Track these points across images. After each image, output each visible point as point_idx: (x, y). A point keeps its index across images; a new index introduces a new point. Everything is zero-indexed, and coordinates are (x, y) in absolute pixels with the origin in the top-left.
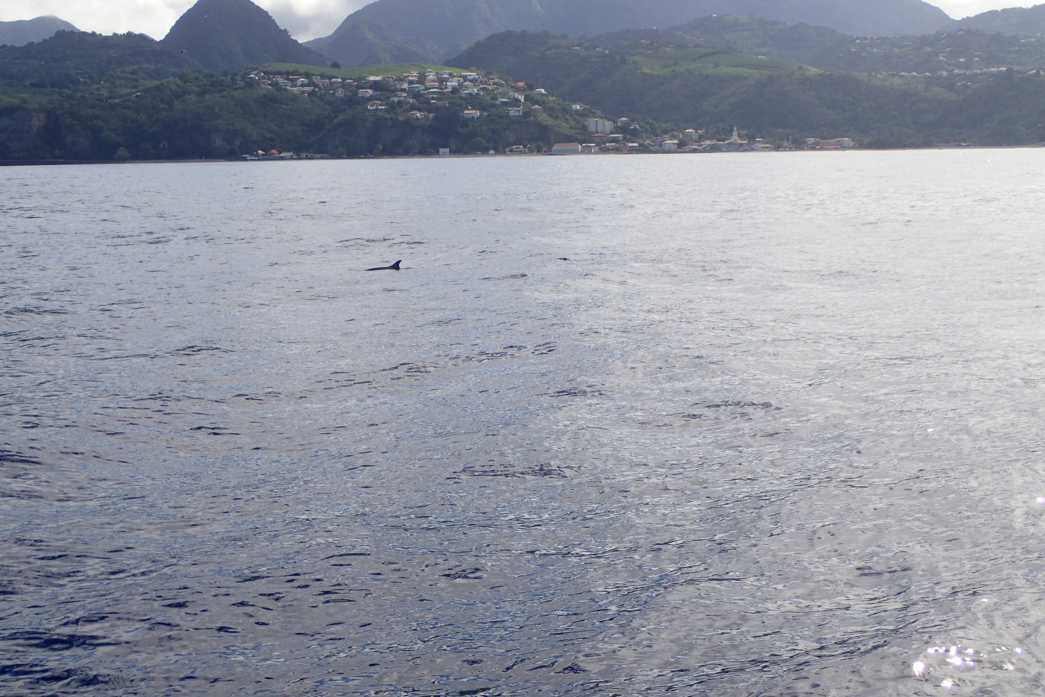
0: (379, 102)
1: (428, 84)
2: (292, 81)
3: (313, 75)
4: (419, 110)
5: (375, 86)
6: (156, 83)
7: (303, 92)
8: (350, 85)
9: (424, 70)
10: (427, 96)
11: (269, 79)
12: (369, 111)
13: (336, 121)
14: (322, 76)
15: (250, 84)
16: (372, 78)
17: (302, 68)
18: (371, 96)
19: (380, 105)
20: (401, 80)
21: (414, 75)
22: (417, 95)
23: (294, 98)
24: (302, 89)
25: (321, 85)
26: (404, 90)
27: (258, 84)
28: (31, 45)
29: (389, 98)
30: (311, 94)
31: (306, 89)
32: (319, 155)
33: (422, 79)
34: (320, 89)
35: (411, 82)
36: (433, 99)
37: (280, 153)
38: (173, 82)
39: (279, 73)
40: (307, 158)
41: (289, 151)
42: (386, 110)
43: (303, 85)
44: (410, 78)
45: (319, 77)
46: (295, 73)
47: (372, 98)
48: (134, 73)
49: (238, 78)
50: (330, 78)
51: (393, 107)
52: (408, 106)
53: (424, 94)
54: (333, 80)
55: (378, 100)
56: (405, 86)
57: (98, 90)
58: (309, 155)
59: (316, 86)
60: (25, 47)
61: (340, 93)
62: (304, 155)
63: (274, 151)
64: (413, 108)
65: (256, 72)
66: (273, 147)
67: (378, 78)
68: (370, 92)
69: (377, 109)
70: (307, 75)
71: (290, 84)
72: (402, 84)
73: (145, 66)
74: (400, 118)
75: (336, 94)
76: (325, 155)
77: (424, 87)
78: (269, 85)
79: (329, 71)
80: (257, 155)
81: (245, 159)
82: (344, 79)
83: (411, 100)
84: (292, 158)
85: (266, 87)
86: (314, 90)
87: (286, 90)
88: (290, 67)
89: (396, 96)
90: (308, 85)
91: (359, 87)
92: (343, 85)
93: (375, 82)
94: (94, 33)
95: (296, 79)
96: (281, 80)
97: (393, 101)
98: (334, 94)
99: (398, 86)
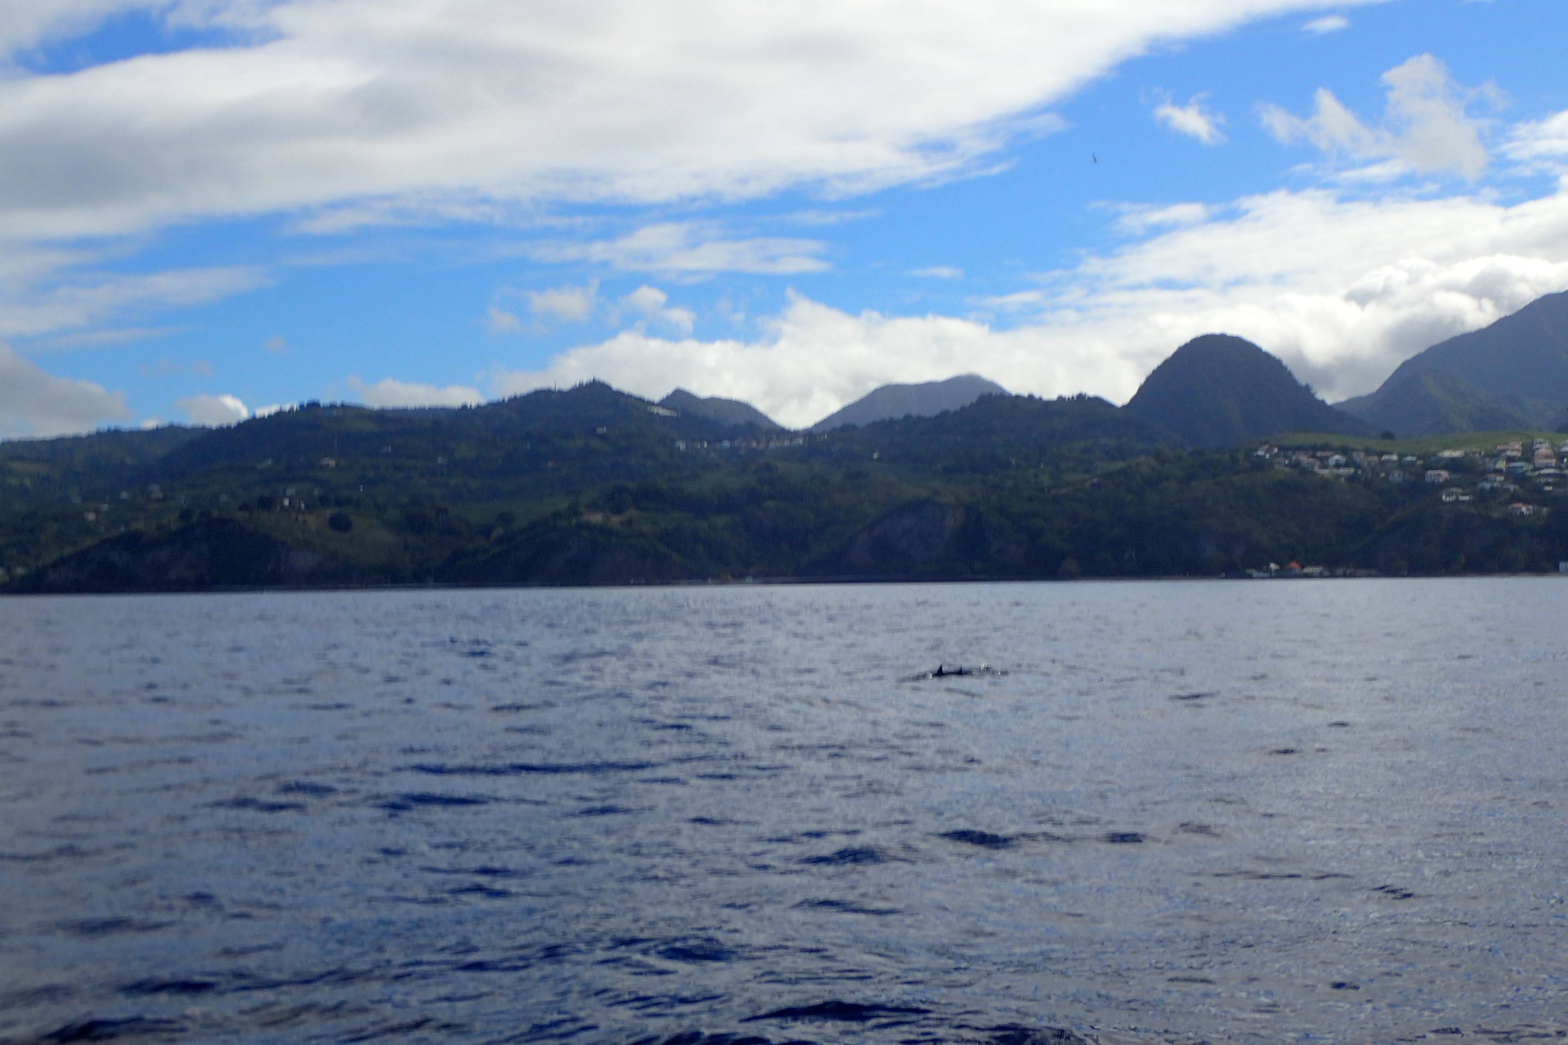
0: (1459, 491)
1: (1539, 462)
2: (1321, 459)
3: (1353, 450)
4: (1526, 502)
5: (1452, 465)
6: (1120, 465)
7: (1339, 476)
8: (1412, 464)
9: (1530, 441)
10: (1538, 481)
11: (1286, 457)
12: (1446, 503)
13: (1392, 518)
14: (1368, 452)
15: (1260, 465)
16: (1447, 454)
17: (1336, 441)
18: (1446, 481)
19: (1463, 495)
20: (1495, 456)
21: (1515, 448)
22: (1520, 479)
23: (1326, 485)
24: (1335, 471)
25: (1365, 464)
26: (1499, 472)
27: (1271, 465)
28: (944, 414)
29: (1475, 484)
30: (1351, 479)
31: (1343, 471)
32: (1364, 572)
33: (1528, 454)
34: (1364, 471)
35: (1510, 459)
36: (1548, 484)
37: (1303, 567)
38: (1144, 463)
39: (1300, 448)
40: (1345, 576)
41: (1317, 564)
42: (1469, 503)
43: (1338, 465)
44: (1509, 453)
45: (1362, 455)
46: (1326, 447)
47: (1447, 484)
48: (1086, 451)
49: (1241, 456)
50: (1380, 454)
51: (1482, 497)
52: (1508, 496)
53: (1531, 477)
54: (1385, 457)
55: (1458, 486)
56: (1501, 465)
57: (1036, 476)
58: (1349, 571)
59: (1358, 466)
60: (937, 417)
61: (1397, 476)
62: (1340, 571)
63: (1294, 565)
64: (1515, 498)
65: (1266, 447)
66: (1292, 558)
67: (1457, 454)
68: (1444, 474)
69: (1457, 501)
70: (1344, 451)
71: (1318, 463)
72: (1495, 464)
73: (1103, 441)
74: (1495, 515)
75: (1391, 478)
76: (1373, 572)
77: (1531, 467)
78: (1286, 466)
79: (1378, 444)
80: (1268, 570)
81: (1250, 577)
82: (1401, 456)
83: (1512, 487)
84: (1321, 576)
85: (1282, 468)
86: (1356, 473)
87: (1313, 473)
88: (1318, 439)
89: (1487, 480)
90: (1347, 465)
91: (1427, 467)
92: (1401, 465)
93: (1453, 460)
94: (1031, 397)
95: (1327, 458)
96: (1304, 459)
97: (1483, 489)
98: (1387, 477)
99: (1490, 465)
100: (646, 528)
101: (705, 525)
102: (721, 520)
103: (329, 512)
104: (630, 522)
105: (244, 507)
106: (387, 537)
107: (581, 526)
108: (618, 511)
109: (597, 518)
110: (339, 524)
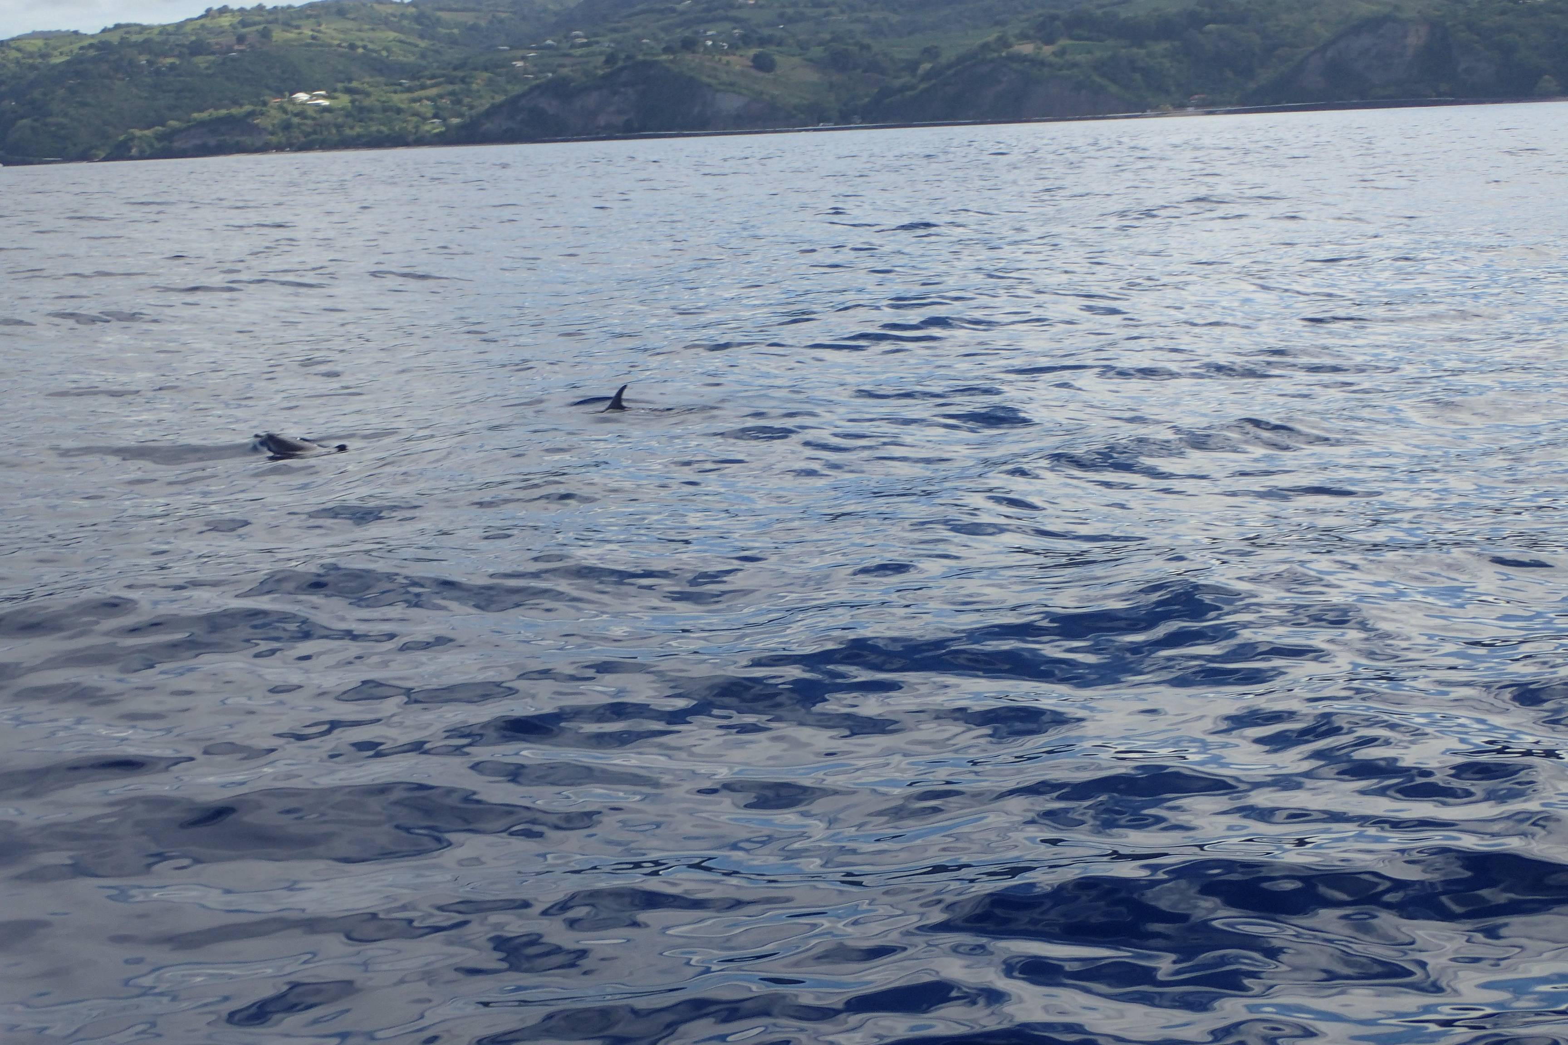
100: (1080, 58)
101: (1143, 52)
102: (1161, 47)
103: (753, 52)
104: (1062, 52)
105: (667, 50)
106: (812, 76)
107: (1012, 58)
108: (1049, 41)
109: (1027, 49)
110: (763, 64)
